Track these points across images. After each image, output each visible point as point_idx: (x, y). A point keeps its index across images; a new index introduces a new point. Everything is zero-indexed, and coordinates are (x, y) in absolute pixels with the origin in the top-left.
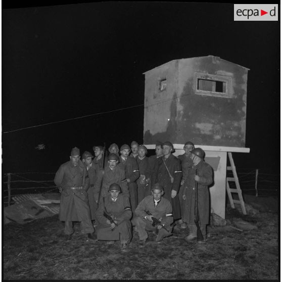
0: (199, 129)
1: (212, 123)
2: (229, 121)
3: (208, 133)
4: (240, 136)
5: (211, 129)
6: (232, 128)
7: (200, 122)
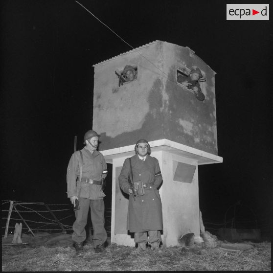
0: (182, 127)
1: (192, 123)
2: (205, 124)
3: (190, 134)
4: (213, 143)
5: (191, 129)
6: (207, 133)
7: (183, 119)
